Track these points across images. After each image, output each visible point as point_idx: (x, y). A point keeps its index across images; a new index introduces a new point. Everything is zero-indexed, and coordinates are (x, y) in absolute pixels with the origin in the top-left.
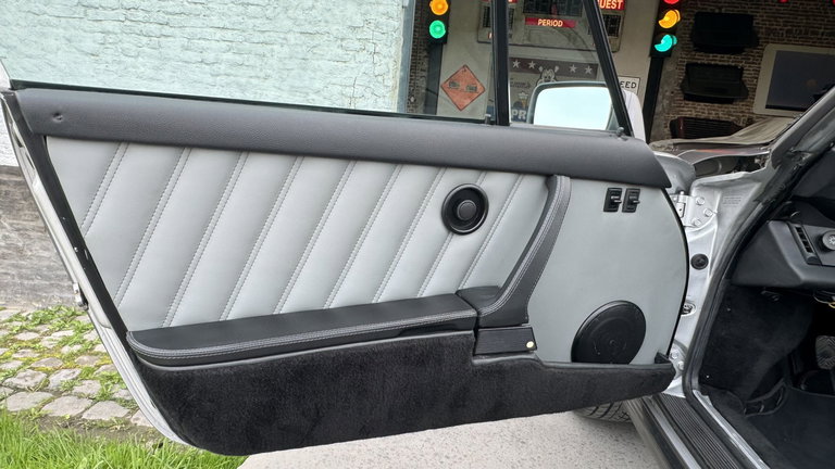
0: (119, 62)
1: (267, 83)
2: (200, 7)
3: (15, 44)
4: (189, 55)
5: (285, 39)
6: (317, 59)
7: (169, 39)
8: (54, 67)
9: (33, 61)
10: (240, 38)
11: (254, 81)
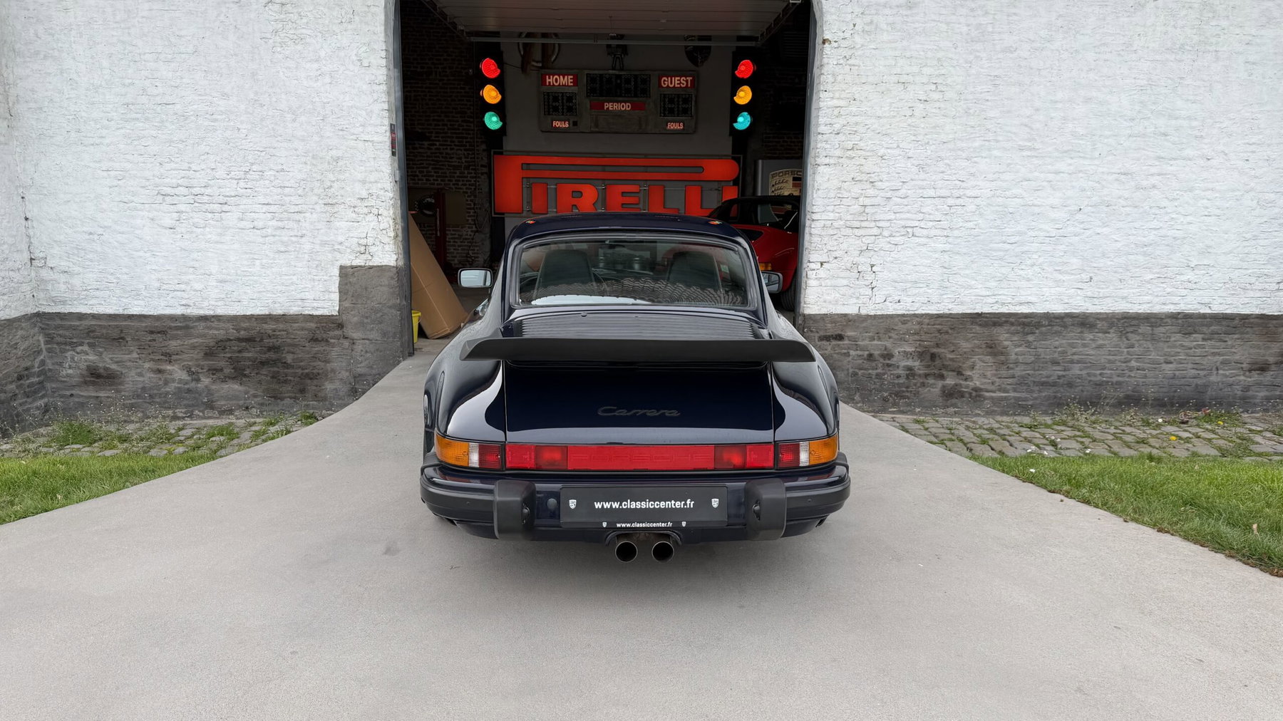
0: (192, 232)
1: (304, 240)
2: (248, 190)
3: (110, 225)
4: (242, 224)
5: (312, 209)
6: (338, 221)
7: (228, 214)
8: (141, 239)
9: (124, 235)
10: (281, 210)
11: (294, 239)
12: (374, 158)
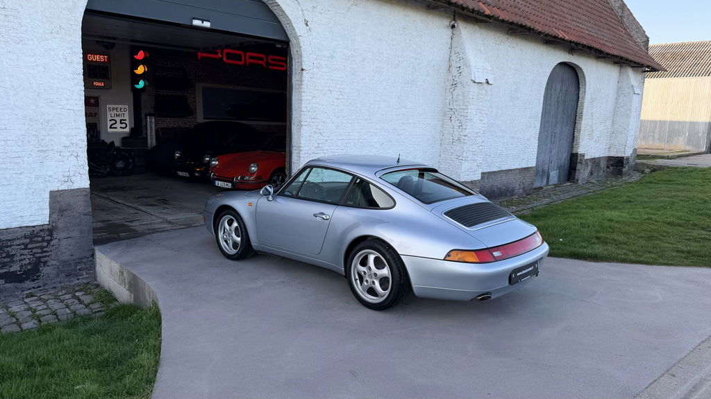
1: (22, 175)
5: (29, 154)
6: (49, 162)
12: (75, 121)
